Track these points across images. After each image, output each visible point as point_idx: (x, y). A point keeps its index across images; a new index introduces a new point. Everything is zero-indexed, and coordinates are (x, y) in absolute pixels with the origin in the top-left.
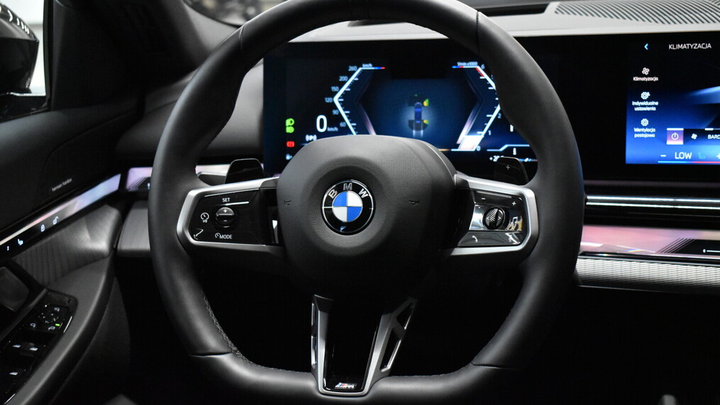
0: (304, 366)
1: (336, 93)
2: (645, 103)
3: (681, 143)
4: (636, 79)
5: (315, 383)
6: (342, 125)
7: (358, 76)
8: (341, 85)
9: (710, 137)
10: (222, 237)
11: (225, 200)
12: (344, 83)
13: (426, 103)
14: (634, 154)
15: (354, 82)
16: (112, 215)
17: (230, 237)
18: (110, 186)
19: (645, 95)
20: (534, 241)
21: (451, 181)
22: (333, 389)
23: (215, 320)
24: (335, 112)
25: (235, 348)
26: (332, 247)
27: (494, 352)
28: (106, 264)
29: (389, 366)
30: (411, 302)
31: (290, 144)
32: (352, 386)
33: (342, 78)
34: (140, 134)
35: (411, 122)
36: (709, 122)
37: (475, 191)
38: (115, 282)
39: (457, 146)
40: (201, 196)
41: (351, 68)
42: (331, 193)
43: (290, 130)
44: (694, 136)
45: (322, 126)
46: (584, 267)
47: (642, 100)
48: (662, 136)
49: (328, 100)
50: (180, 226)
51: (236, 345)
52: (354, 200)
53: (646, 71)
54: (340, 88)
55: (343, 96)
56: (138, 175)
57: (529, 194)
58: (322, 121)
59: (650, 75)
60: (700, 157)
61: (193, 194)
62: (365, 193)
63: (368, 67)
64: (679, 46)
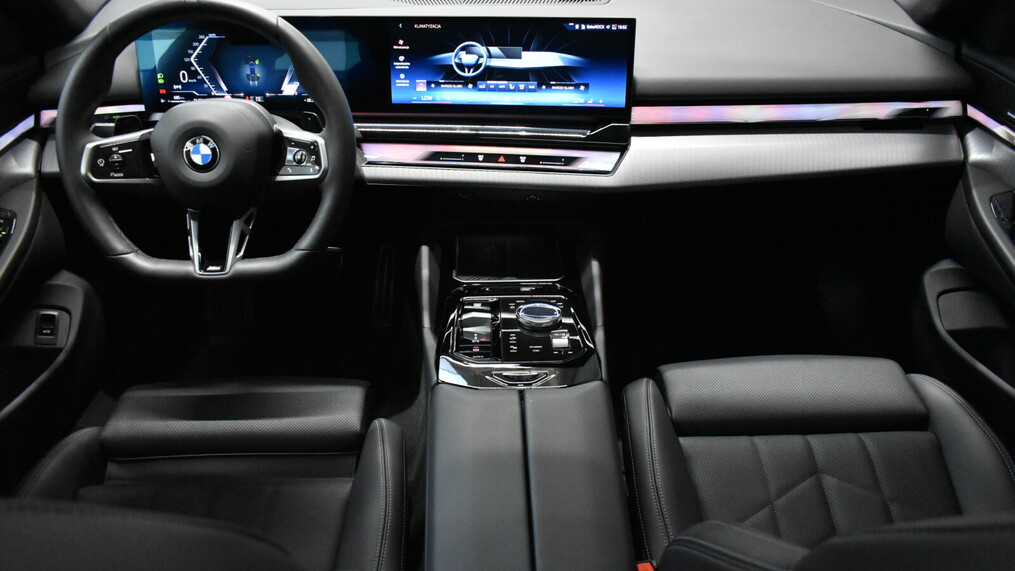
0: (185, 256)
1: (192, 55)
2: (401, 64)
3: (425, 89)
4: (395, 47)
5: (192, 268)
6: (199, 77)
7: (207, 42)
8: (195, 48)
9: (442, 86)
10: (116, 175)
11: (114, 149)
12: (197, 47)
13: (257, 62)
14: (397, 96)
15: (204, 47)
16: (32, 147)
17: (122, 175)
18: (28, 123)
19: (402, 58)
20: (325, 172)
21: (272, 129)
22: (205, 271)
23: (119, 231)
24: (193, 68)
25: (136, 248)
26: (194, 182)
27: (306, 241)
28: (34, 183)
29: (241, 253)
30: (252, 210)
31: (163, 91)
32: (219, 268)
33: (195, 44)
34: (45, 86)
35: (248, 75)
36: (441, 77)
37: (287, 138)
38: (44, 195)
39: (282, 92)
40: (97, 148)
41: (201, 37)
42: (189, 146)
43: (161, 81)
44: (433, 86)
45: (184, 79)
46: (369, 172)
47: (400, 62)
48: (413, 86)
49: (187, 60)
50: (83, 169)
51: (137, 246)
52: (205, 150)
53: (401, 42)
54: (194, 51)
55: (197, 57)
56: (48, 115)
57: (321, 142)
58: (183, 74)
59: (404, 45)
60: (438, 99)
61: (90, 146)
62: (212, 144)
63: (213, 36)
64: (421, 26)
